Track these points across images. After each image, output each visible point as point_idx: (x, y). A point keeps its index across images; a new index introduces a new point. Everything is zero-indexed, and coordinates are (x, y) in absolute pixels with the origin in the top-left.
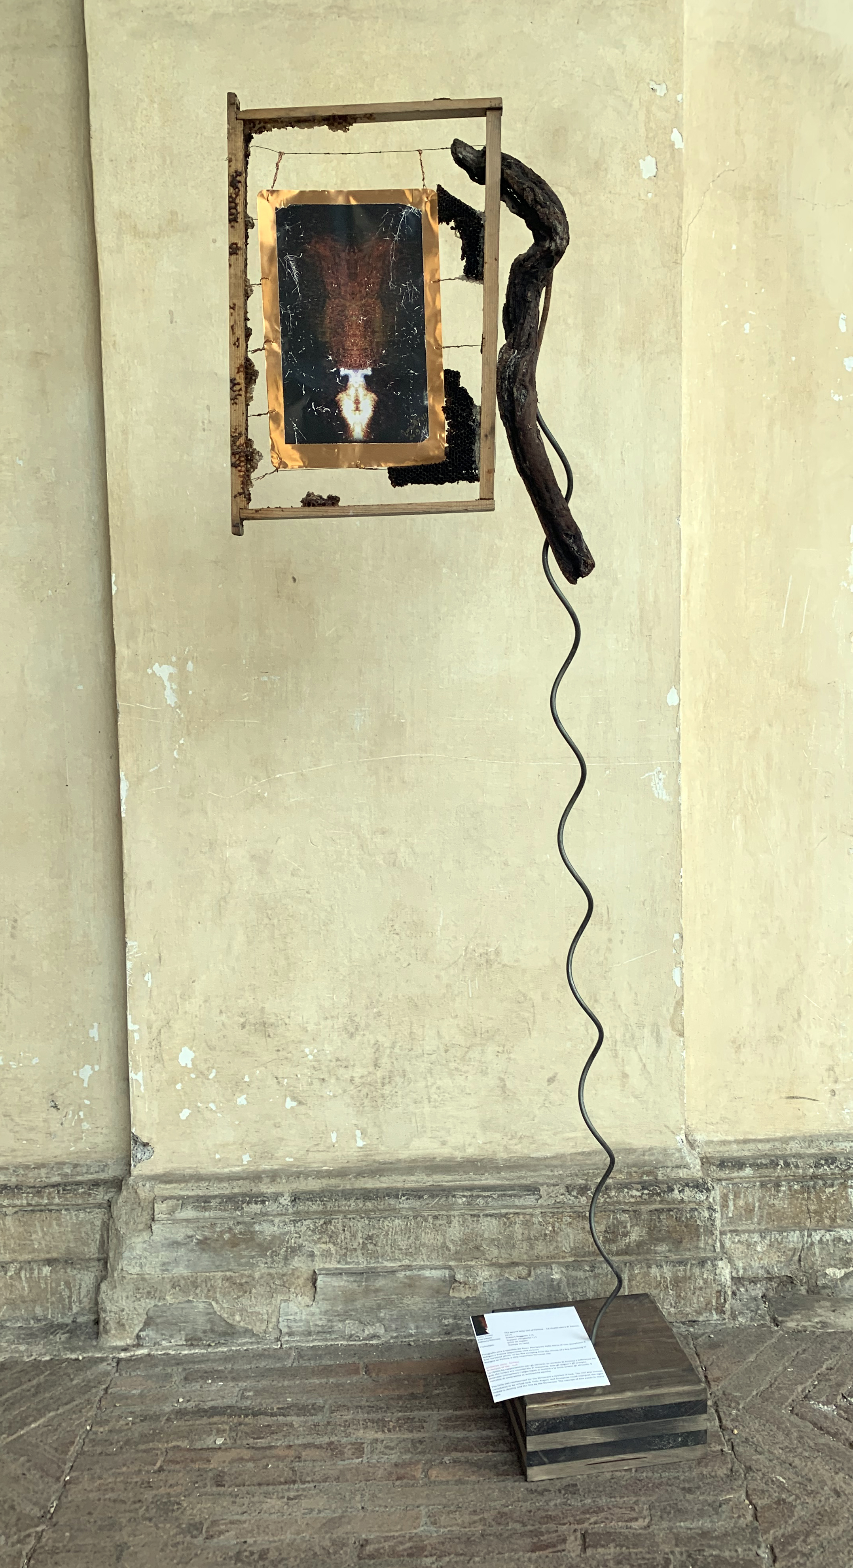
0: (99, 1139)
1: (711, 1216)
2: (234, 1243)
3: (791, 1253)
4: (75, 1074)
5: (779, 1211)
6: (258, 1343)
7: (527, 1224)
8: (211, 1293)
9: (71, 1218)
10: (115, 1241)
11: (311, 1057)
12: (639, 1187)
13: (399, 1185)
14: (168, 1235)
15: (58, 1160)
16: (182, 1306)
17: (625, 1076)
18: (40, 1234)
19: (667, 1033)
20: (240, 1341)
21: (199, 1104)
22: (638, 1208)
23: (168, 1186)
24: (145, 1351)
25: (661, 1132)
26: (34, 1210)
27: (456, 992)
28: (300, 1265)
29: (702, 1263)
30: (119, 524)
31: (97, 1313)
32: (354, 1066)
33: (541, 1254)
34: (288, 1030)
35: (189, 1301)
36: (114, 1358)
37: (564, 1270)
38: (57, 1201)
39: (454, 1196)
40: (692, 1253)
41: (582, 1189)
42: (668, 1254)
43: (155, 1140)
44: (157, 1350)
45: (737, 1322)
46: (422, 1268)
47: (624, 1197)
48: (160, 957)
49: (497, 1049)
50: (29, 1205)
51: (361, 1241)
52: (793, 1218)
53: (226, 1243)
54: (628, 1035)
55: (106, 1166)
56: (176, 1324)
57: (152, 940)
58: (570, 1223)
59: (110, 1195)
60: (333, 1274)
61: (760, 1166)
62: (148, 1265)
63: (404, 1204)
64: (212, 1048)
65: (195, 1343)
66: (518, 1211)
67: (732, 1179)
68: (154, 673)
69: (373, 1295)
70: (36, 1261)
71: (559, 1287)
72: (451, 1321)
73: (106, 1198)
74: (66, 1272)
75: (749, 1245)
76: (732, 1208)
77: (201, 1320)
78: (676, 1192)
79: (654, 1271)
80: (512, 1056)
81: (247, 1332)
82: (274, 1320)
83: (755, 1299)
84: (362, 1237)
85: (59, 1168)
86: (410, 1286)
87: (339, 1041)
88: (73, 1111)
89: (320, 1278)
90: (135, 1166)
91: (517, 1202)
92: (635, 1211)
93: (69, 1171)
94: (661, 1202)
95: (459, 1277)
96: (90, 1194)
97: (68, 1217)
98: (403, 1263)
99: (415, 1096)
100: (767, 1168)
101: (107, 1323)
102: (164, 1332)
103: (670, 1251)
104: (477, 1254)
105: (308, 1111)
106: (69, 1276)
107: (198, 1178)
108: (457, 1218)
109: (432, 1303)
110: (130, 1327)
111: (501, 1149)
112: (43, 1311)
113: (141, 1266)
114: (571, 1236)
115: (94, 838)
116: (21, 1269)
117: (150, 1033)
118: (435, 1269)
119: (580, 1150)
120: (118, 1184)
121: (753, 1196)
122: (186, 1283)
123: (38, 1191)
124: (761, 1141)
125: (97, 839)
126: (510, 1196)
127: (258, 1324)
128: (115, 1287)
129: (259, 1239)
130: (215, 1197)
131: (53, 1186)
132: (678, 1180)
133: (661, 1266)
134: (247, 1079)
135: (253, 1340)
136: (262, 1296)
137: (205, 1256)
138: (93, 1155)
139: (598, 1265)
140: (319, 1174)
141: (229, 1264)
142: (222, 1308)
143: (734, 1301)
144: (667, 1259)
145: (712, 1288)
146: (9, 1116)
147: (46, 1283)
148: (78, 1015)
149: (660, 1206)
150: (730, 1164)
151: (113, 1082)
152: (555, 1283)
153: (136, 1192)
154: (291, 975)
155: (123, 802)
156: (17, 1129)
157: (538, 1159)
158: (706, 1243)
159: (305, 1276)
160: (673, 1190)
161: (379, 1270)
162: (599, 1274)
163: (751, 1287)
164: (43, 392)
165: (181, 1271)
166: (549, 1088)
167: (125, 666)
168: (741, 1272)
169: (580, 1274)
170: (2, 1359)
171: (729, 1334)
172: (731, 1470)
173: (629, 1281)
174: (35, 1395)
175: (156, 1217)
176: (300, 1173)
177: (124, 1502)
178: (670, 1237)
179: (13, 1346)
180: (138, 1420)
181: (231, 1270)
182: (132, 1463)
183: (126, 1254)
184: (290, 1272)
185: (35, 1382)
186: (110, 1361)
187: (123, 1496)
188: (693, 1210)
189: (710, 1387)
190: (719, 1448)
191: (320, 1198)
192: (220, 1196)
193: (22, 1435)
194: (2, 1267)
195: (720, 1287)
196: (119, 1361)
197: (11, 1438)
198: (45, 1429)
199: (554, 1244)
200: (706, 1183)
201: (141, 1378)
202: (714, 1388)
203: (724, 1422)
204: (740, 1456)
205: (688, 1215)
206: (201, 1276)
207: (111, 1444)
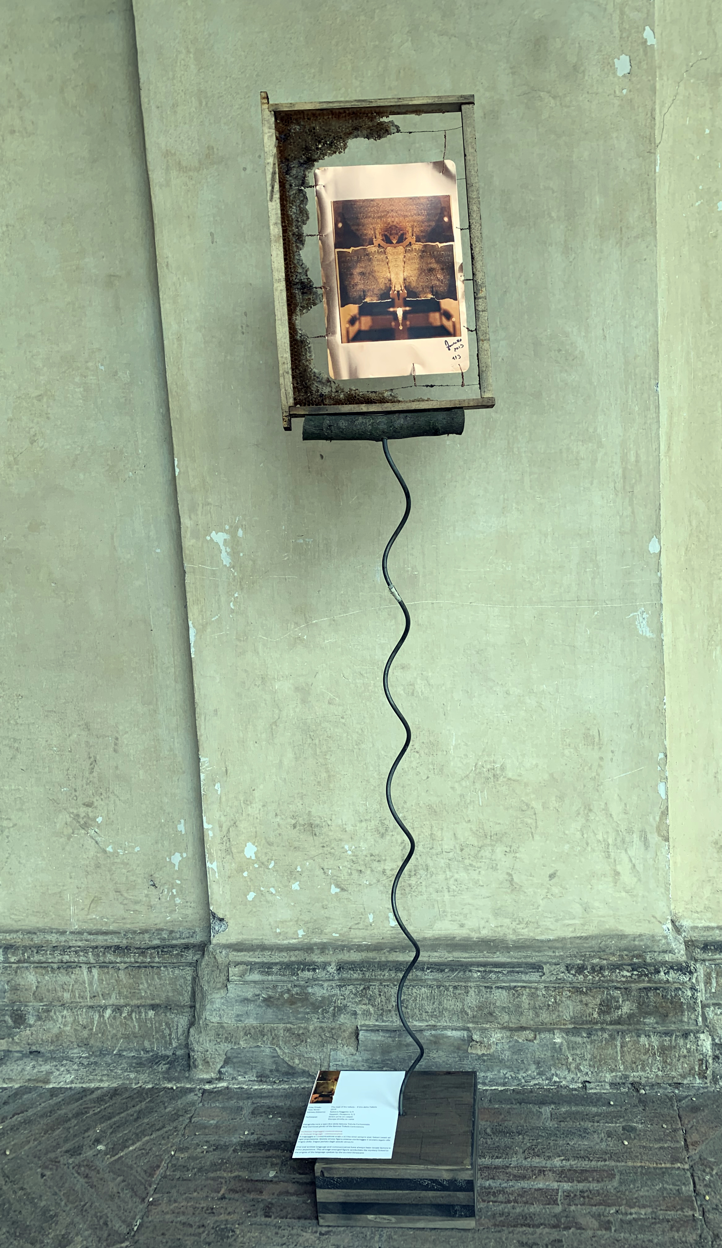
0: (189, 911)
1: (694, 994)
2: (292, 1001)
4: (168, 860)
7: (533, 996)
8: (275, 1041)
9: (168, 974)
11: (350, 853)
12: (630, 968)
13: (425, 959)
14: (240, 993)
15: (158, 927)
16: (253, 1049)
17: (617, 874)
18: (146, 985)
19: (654, 838)
20: (299, 1080)
21: (262, 889)
22: (629, 985)
23: (239, 954)
24: (224, 1084)
25: (649, 922)
26: (139, 966)
27: (468, 801)
28: (346, 1021)
29: (686, 1035)
30: (178, 416)
31: (189, 1051)
32: (385, 860)
33: (545, 1021)
34: (331, 830)
35: (258, 1046)
36: (200, 1089)
37: (564, 1035)
38: (157, 960)
39: (470, 971)
40: (677, 1026)
41: (580, 968)
42: (656, 1026)
43: (228, 916)
44: (234, 1084)
46: (445, 1028)
47: (616, 976)
48: (226, 770)
49: (505, 849)
50: (137, 962)
51: (394, 1004)
53: (286, 1001)
54: (619, 840)
55: (194, 933)
56: (248, 1064)
57: (219, 757)
58: (570, 997)
59: (197, 957)
60: (372, 1031)
62: (225, 1016)
63: (429, 976)
64: (270, 844)
65: (264, 1079)
66: (525, 984)
67: (715, 960)
68: (211, 539)
69: (405, 1048)
70: (143, 1006)
71: (561, 1049)
73: (195, 959)
74: (166, 1016)
76: (714, 984)
77: (268, 1061)
78: (662, 973)
79: (643, 1040)
80: (517, 855)
81: (304, 1073)
82: (325, 1064)
84: (395, 1001)
85: (158, 934)
86: (435, 1043)
87: (373, 840)
88: (168, 889)
89: (361, 1033)
90: (214, 936)
91: (524, 977)
92: (626, 989)
93: (166, 936)
94: (649, 982)
95: (475, 1037)
96: (182, 956)
97: (166, 973)
98: (430, 1023)
99: (437, 886)
101: (196, 1060)
102: (239, 1069)
103: (657, 1023)
104: (491, 1019)
105: (350, 896)
106: (168, 1019)
107: (263, 948)
108: (473, 989)
109: (453, 1057)
110: (213, 1064)
111: (511, 932)
112: (151, 1045)
113: (220, 1016)
114: (571, 1007)
115: (175, 672)
116: (132, 1011)
117: (221, 831)
118: (456, 1030)
119: (578, 935)
120: (202, 949)
122: (256, 1032)
123: (142, 951)
125: (177, 673)
126: (518, 972)
127: (313, 1067)
128: (201, 1032)
129: (312, 999)
130: (276, 964)
131: (154, 948)
132: (664, 963)
133: (649, 1036)
134: (299, 869)
135: (310, 1079)
136: (316, 1045)
137: (270, 1011)
138: (185, 924)
139: (594, 1032)
140: (359, 948)
141: (289, 1017)
142: (284, 1053)
144: (654, 1030)
145: (695, 1056)
146: (119, 892)
147: (151, 1024)
148: (169, 814)
149: (649, 985)
150: (712, 948)
151: (198, 867)
152: (557, 1046)
153: (215, 958)
154: (331, 785)
155: (192, 645)
156: (125, 902)
157: (542, 941)
158: (689, 1018)
159: (350, 1030)
160: (659, 972)
162: (595, 1040)
164: (117, 308)
165: (251, 1022)
166: (551, 882)
167: (189, 534)
169: (579, 1039)
170: (115, 1085)
171: (709, 1098)
172: (700, 1236)
173: (622, 1047)
174: (136, 1120)
175: (230, 978)
176: (344, 946)
177: (191, 1226)
178: (657, 1012)
179: (126, 1074)
180: (211, 1149)
181: (291, 1023)
182: (202, 1189)
183: (208, 1007)
184: (338, 1026)
185: (137, 1108)
186: (197, 1092)
187: (191, 1220)
188: (677, 989)
189: (687, 1151)
190: (691, 1213)
191: (360, 968)
192: (281, 964)
193: (122, 1157)
194: (118, 1009)
195: (702, 1057)
196: (204, 1091)
197: (113, 1159)
198: (140, 1152)
199: (557, 1013)
200: (688, 966)
201: (218, 1110)
202: (692, 1152)
203: (698, 1187)
204: (709, 1223)
205: (673, 994)
206: (267, 1027)
207: (188, 1170)
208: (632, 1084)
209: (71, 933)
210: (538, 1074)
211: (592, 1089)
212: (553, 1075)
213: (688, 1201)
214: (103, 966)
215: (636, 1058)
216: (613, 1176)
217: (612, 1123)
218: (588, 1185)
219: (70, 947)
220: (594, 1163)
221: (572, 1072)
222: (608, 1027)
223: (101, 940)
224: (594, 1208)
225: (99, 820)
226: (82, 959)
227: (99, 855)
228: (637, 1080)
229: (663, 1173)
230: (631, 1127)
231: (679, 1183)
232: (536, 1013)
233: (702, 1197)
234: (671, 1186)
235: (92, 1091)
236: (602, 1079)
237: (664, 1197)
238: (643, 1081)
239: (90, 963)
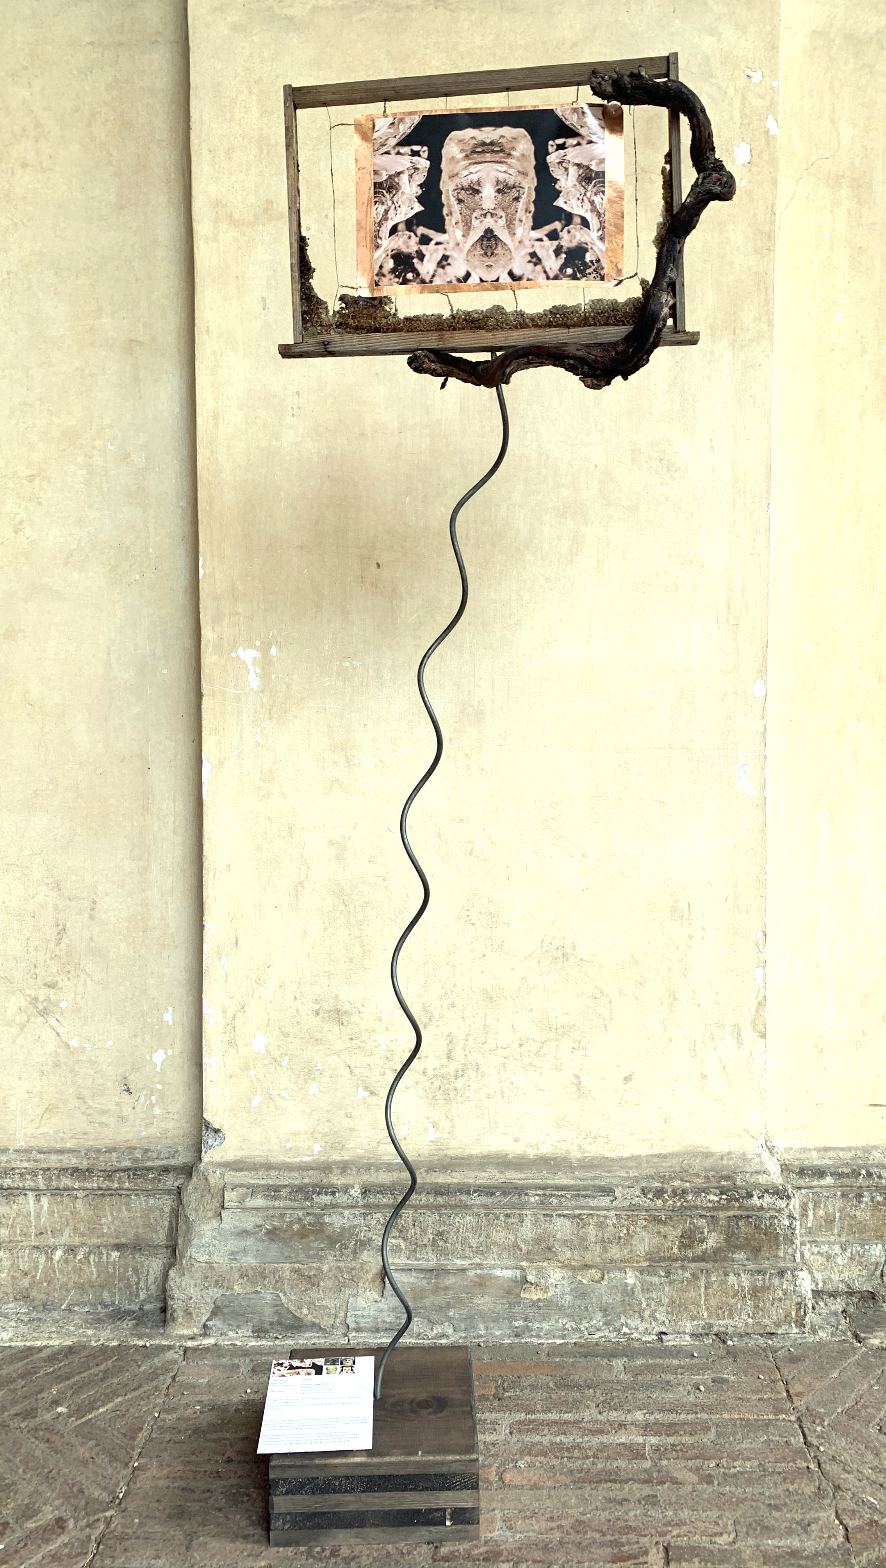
0: (171, 1125)
1: (791, 1224)
2: (303, 1234)
3: (873, 1267)
4: (148, 1058)
5: (860, 1222)
6: (325, 1338)
7: (601, 1226)
8: (279, 1284)
9: (140, 1204)
10: (184, 1228)
11: (384, 1047)
12: (717, 1191)
13: (471, 1181)
14: (237, 1224)
15: (129, 1145)
16: (250, 1296)
17: (705, 1076)
18: (110, 1219)
19: (749, 1034)
20: (307, 1335)
21: (271, 1091)
22: (715, 1214)
23: (238, 1174)
24: (211, 1341)
25: (739, 1136)
26: (103, 1193)
27: (531, 986)
28: (369, 1259)
29: (782, 1273)
30: (207, 507)
31: (165, 1301)
32: (427, 1057)
33: (614, 1257)
34: (361, 1018)
35: (256, 1292)
36: (180, 1346)
37: (638, 1275)
38: (127, 1185)
39: (526, 1194)
40: (770, 1262)
41: (658, 1191)
42: (746, 1263)
43: (226, 1126)
44: (224, 1340)
45: (817, 1337)
46: (493, 1267)
47: (701, 1201)
48: (237, 941)
49: (572, 1045)
50: (100, 1189)
51: (431, 1237)
52: (876, 1231)
53: (295, 1234)
54: (707, 1035)
55: (176, 1152)
56: (243, 1315)
57: (229, 924)
58: (645, 1227)
59: (180, 1181)
60: (403, 1270)
61: (841, 1175)
62: (216, 1254)
63: (477, 1200)
64: (286, 1035)
65: (262, 1335)
66: (592, 1212)
67: (811, 1187)
68: (238, 656)
69: (443, 1293)
70: (105, 1246)
71: (633, 1293)
72: (521, 1323)
73: (176, 1184)
74: (134, 1258)
75: (829, 1258)
76: (811, 1217)
77: (268, 1311)
78: (755, 1198)
79: (732, 1279)
80: (587, 1052)
81: (314, 1326)
82: (342, 1314)
83: (835, 1314)
84: (432, 1233)
85: (130, 1153)
86: (481, 1285)
88: (146, 1096)
90: (206, 1152)
91: (592, 1203)
92: (712, 1217)
93: (139, 1156)
94: (740, 1208)
95: (530, 1278)
96: (160, 1180)
97: (138, 1203)
98: (474, 1261)
99: (488, 1090)
100: (848, 1177)
101: (175, 1311)
102: (230, 1322)
103: (747, 1259)
104: (550, 1255)
105: (380, 1103)
106: (137, 1262)
107: (268, 1167)
108: (529, 1217)
109: (503, 1304)
110: (197, 1316)
111: (576, 1148)
112: (111, 1297)
113: (209, 1254)
115: (174, 821)
116: (90, 1252)
117: (225, 1017)
118: (506, 1268)
119: (656, 1153)
120: (188, 1171)
121: (834, 1206)
122: (255, 1273)
123: (109, 1175)
124: (843, 1149)
125: (177, 823)
126: (584, 1196)
127: (326, 1318)
128: (184, 1274)
129: (328, 1231)
130: (285, 1186)
131: (124, 1170)
132: (757, 1186)
133: (739, 1275)
134: (319, 1067)
135: (320, 1334)
136: (331, 1289)
137: (274, 1246)
138: (164, 1141)
139: (673, 1271)
140: (390, 1167)
141: (297, 1255)
142: (290, 1300)
143: (813, 1315)
144: (744, 1268)
145: (792, 1299)
146: (83, 1098)
147: (114, 1268)
148: (153, 999)
149: (738, 1212)
150: (810, 1172)
151: (186, 1068)
152: (629, 1288)
153: (206, 1179)
156: (89, 1111)
157: (612, 1160)
158: (786, 1253)
159: (374, 1271)
160: (752, 1196)
161: (449, 1267)
162: (675, 1280)
163: (830, 1301)
164: (136, 379)
165: (249, 1260)
166: (625, 1087)
167: (210, 649)
168: (820, 1285)
169: (655, 1280)
170: (69, 1343)
171: (809, 1348)
172: (819, 1488)
173: (706, 1289)
174: (103, 1380)
175: (226, 1205)
176: (371, 1165)
177: (193, 1491)
178: (749, 1245)
179: (81, 1331)
180: (206, 1409)
181: (300, 1262)
182: (201, 1452)
183: (195, 1241)
184: (359, 1266)
185: (102, 1367)
186: (177, 1349)
187: (193, 1484)
188: (772, 1217)
189: (792, 1402)
190: (805, 1465)
191: (391, 1191)
192: (292, 1186)
193: (91, 1419)
194: (71, 1250)
195: (800, 1300)
196: (186, 1350)
197: (79, 1422)
198: (114, 1414)
199: (629, 1247)
200: (785, 1190)
201: (207, 1368)
202: (797, 1403)
203: (809, 1438)
204: (828, 1474)
205: (768, 1223)
206: (270, 1267)
207: (180, 1432)
208: (717, 1335)
209: (16, 1151)
210: (605, 1324)
211: (669, 1341)
212: (622, 1325)
213: (800, 1452)
214: (57, 1192)
215: (722, 1303)
216: (709, 1429)
217: (699, 1375)
218: (679, 1438)
219: (13, 1169)
220: (683, 1416)
221: (646, 1321)
222: (690, 1265)
223: (53, 1161)
224: (689, 1461)
225: (63, 1005)
226: (29, 1183)
227: (59, 1050)
228: (722, 1329)
229: (767, 1425)
230: (722, 1378)
231: (786, 1434)
232: (604, 1247)
233: (816, 1449)
234: (777, 1438)
235: (40, 1349)
236: (681, 1330)
237: (771, 1449)
238: (730, 1330)
239: (38, 1190)
